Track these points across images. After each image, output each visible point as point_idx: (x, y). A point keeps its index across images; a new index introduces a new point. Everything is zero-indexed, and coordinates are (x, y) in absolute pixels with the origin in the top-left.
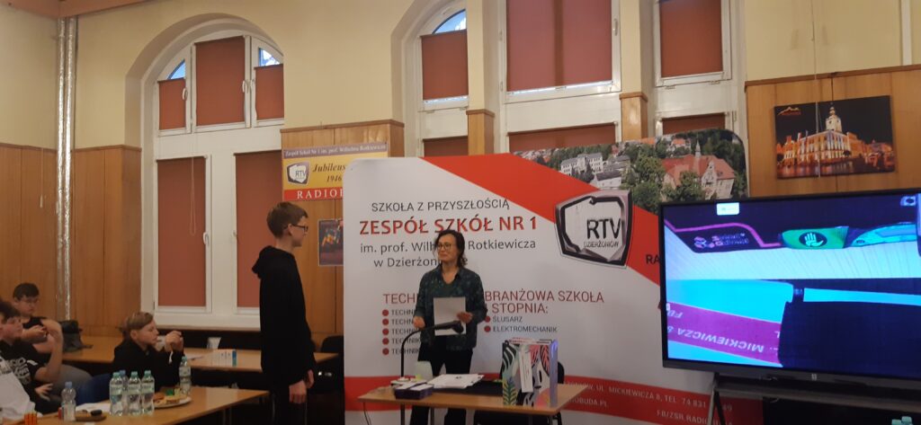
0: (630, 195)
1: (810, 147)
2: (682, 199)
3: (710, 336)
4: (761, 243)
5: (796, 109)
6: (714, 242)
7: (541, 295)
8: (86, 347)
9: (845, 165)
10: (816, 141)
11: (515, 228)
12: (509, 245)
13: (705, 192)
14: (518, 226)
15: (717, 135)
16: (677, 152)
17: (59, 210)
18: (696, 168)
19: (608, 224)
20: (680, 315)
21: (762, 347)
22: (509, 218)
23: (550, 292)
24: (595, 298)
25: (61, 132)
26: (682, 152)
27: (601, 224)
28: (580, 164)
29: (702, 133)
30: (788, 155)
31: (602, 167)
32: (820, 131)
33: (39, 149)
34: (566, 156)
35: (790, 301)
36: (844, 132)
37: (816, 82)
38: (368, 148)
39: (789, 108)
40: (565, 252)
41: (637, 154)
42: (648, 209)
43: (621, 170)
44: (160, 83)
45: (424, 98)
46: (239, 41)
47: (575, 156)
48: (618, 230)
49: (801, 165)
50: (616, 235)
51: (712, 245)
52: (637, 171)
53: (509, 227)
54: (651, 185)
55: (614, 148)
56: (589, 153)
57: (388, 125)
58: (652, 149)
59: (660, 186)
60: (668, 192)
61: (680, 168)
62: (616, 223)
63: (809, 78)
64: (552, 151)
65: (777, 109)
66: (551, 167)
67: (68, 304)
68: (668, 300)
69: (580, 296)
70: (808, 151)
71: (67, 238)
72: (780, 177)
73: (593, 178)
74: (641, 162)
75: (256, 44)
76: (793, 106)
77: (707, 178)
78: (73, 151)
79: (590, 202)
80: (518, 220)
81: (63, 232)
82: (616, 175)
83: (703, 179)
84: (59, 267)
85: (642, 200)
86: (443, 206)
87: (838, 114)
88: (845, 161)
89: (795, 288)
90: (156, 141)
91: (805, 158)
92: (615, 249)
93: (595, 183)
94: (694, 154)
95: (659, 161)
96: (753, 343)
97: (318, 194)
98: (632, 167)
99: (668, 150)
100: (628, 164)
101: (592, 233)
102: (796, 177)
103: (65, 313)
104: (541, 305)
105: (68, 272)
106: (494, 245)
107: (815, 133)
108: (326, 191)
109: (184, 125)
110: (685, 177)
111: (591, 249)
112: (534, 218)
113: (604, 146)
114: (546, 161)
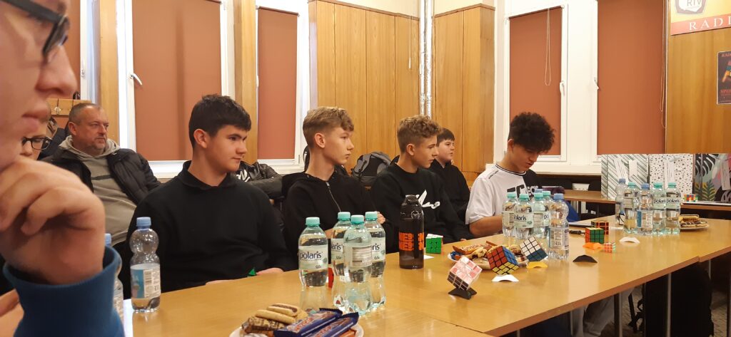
17: (422, 71)
25: (423, 2)
33: (407, 16)
71: (429, 94)
78: (434, 17)
81: (426, 91)
108: (729, 17)
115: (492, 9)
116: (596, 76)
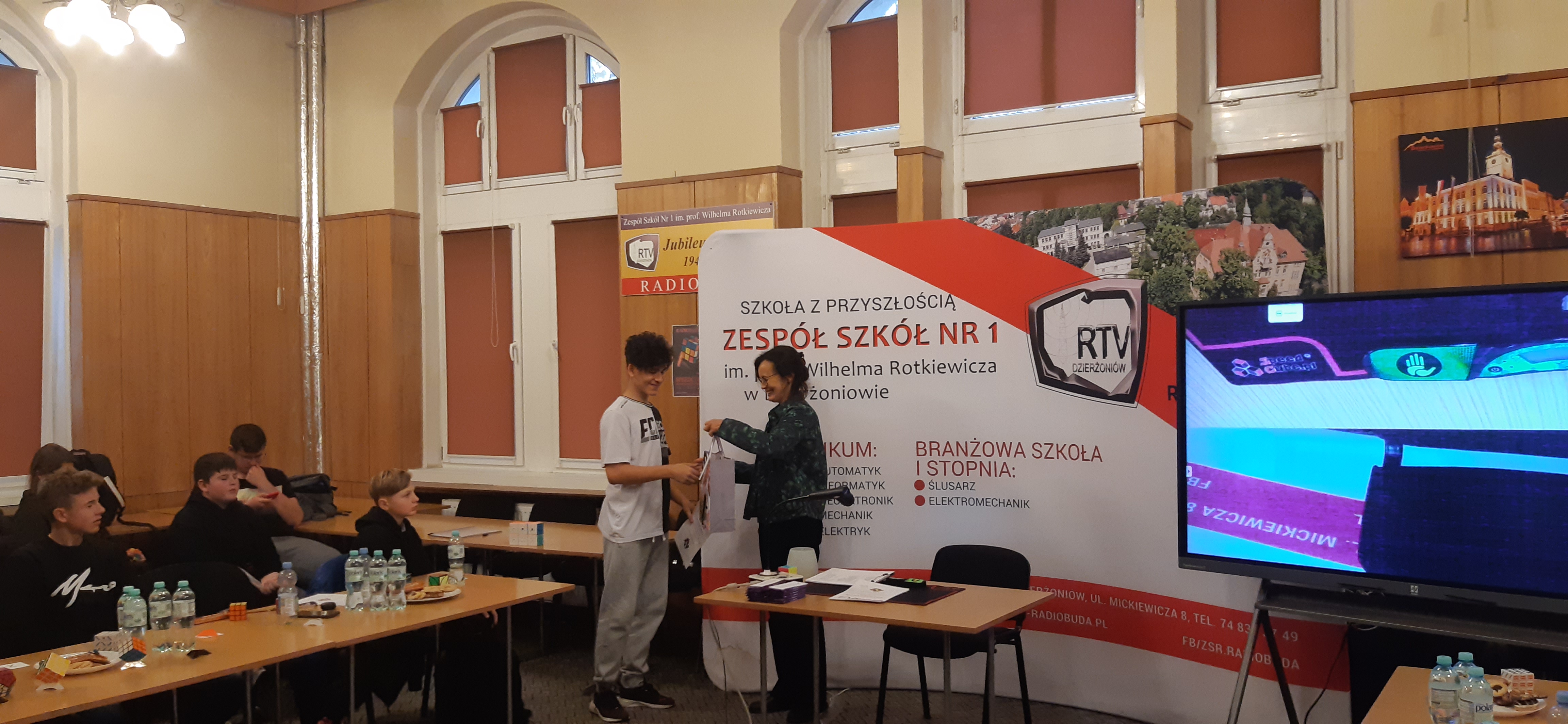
0: (1144, 288)
1: (1458, 204)
2: (1222, 295)
3: (1252, 519)
4: (1337, 370)
5: (1436, 139)
6: (1262, 368)
7: (1004, 449)
8: (340, 514)
9: (1517, 235)
10: (1468, 193)
11: (964, 341)
12: (955, 368)
13: (1258, 283)
14: (969, 338)
15: (1278, 190)
16: (1216, 218)
17: (305, 308)
18: (1244, 245)
19: (1110, 334)
20: (1207, 485)
21: (1335, 539)
22: (955, 324)
23: (1019, 444)
24: (1088, 456)
25: (304, 190)
26: (1223, 217)
27: (1099, 334)
28: (1068, 236)
29: (1252, 186)
30: (1421, 218)
31: (1102, 242)
32: (1475, 178)
33: (274, 216)
34: (1045, 223)
35: (1381, 465)
36: (1517, 179)
37: (1471, 93)
38: (744, 212)
39: (1424, 138)
40: (1044, 380)
41: (1156, 222)
42: (1170, 311)
43: (1131, 246)
44: (444, 111)
45: (834, 129)
46: (558, 42)
47: (1060, 223)
48: (1125, 344)
49: (1442, 235)
50: (1122, 353)
51: (1258, 373)
52: (1155, 249)
53: (954, 340)
54: (1177, 272)
55: (1121, 209)
56: (1082, 218)
57: (775, 175)
58: (1178, 212)
59: (1190, 273)
60: (1201, 283)
61: (1220, 245)
62: (1122, 335)
63: (1459, 86)
64: (1025, 215)
65: (1404, 140)
66: (1023, 242)
67: (320, 449)
68: (1189, 460)
69: (1065, 451)
70: (1454, 211)
71: (316, 350)
72: (1406, 255)
73: (1088, 259)
74: (1162, 235)
75: (583, 47)
76: (1430, 135)
77: (1262, 260)
78: (324, 220)
79: (1084, 299)
80: (969, 328)
81: (312, 342)
82: (1125, 254)
83: (1255, 262)
84: (307, 394)
85: (1162, 297)
86: (850, 307)
87: (1507, 148)
88: (1518, 228)
89: (1388, 444)
90: (440, 201)
91: (1449, 224)
92: (1121, 376)
93: (1092, 268)
94: (1241, 220)
95: (1190, 232)
96: (1319, 533)
97: (671, 283)
98: (1148, 241)
99: (1203, 213)
100: (1142, 237)
101: (1085, 348)
102: (1433, 255)
103: (316, 463)
104: (1005, 463)
105: (319, 402)
106: (930, 368)
107: (1465, 180)
108: (682, 280)
109: (479, 178)
110: (1227, 259)
111: (1082, 375)
112: (995, 323)
113: (1106, 206)
114: (1015, 232)
115: (415, 217)
116: (556, 339)
